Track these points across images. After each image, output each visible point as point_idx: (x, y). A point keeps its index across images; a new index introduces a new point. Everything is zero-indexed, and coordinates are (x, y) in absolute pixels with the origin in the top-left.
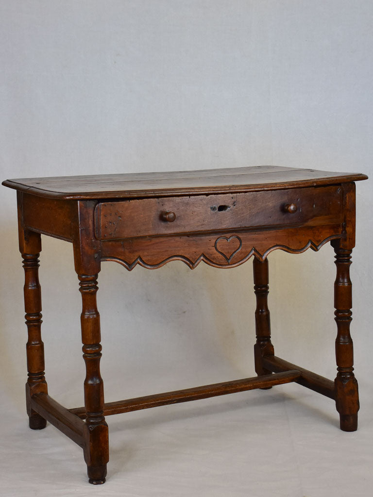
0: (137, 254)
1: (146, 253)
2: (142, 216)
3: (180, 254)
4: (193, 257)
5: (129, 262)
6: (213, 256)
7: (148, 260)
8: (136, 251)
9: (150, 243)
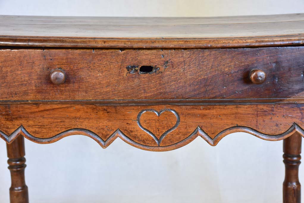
0: (17, 122)
1: (31, 123)
2: (19, 72)
3: (84, 128)
4: (104, 133)
5: (6, 131)
6: (133, 133)
7: (35, 132)
8: (16, 119)
9: (37, 110)
